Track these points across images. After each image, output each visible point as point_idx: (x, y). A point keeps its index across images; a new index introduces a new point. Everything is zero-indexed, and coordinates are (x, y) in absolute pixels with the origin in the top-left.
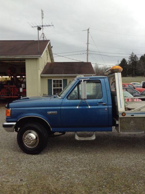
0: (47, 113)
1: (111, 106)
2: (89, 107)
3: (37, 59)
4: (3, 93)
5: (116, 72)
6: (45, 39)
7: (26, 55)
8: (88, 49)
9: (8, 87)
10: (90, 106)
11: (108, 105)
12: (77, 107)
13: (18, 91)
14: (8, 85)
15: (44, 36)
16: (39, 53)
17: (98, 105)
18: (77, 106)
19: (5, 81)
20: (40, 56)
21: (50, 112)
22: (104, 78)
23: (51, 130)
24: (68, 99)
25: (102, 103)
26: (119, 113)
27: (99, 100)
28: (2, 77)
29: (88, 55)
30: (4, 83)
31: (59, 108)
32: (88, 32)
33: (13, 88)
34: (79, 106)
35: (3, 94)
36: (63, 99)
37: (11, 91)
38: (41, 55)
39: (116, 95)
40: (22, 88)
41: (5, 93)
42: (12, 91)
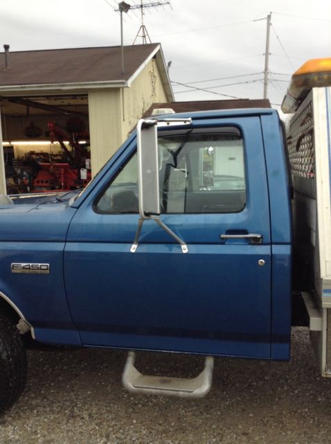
0: (9, 269)
1: (285, 250)
2: (185, 249)
3: (116, 91)
4: (42, 182)
5: (320, 85)
6: (148, 42)
7: (88, 80)
8: (266, 69)
9: (49, 166)
10: (187, 243)
11: (271, 244)
12: (133, 248)
13: (76, 177)
14: (49, 162)
15: (146, 34)
16: (123, 73)
17: (223, 242)
18: (132, 243)
19: (59, 152)
20: (123, 83)
21: (23, 264)
22: (259, 115)
23: (34, 337)
24: (97, 210)
25: (245, 232)
26: (324, 287)
27: (231, 219)
28: (52, 142)
29: (266, 84)
30: (59, 158)
31: (59, 247)
32: (269, 24)
33: (62, 170)
34: (140, 243)
35: (40, 184)
36: (78, 208)
37: (60, 177)
38: (127, 80)
39: (315, 198)
40: (85, 170)
41: (47, 182)
42: (62, 176)
